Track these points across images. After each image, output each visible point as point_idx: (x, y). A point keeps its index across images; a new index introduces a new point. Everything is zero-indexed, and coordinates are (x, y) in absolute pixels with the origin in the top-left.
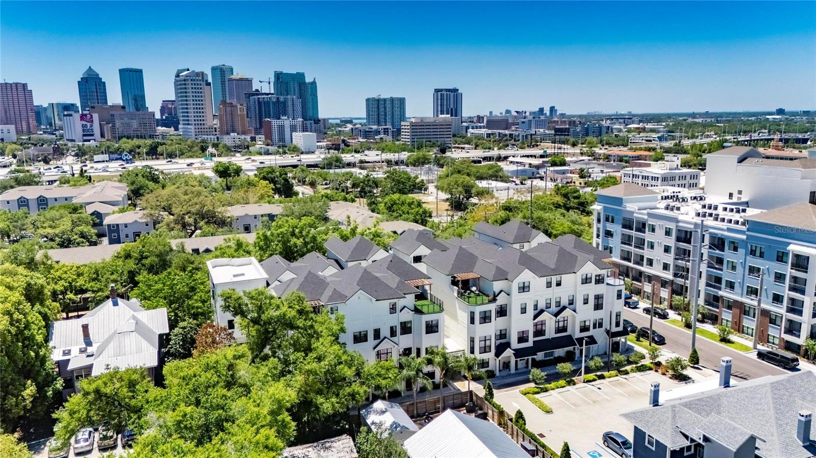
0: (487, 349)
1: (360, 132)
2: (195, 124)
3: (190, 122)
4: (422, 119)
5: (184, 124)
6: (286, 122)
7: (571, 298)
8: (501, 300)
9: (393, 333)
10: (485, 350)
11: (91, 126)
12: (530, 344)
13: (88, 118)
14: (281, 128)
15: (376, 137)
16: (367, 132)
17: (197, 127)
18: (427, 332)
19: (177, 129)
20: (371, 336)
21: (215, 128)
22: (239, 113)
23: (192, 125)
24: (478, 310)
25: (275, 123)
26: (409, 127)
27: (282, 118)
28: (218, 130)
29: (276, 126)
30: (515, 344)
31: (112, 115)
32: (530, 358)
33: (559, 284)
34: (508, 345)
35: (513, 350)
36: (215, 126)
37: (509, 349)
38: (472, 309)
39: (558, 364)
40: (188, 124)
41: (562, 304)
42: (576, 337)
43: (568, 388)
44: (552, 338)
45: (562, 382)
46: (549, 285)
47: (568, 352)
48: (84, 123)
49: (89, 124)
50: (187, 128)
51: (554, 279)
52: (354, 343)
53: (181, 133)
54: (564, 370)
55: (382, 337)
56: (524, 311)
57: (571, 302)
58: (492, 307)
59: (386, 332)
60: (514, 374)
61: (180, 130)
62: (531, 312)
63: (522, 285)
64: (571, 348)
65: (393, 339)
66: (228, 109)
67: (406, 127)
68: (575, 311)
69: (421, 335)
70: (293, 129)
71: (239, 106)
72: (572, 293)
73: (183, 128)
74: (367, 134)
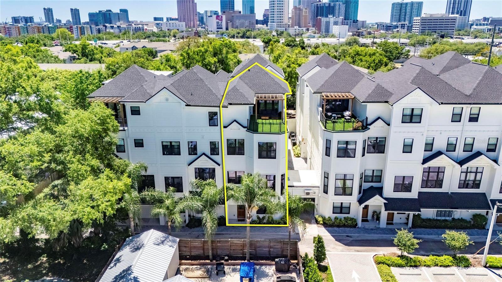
0: (348, 191)
1: (383, 27)
2: (277, 22)
3: (274, 21)
4: (431, 15)
5: (271, 22)
6: (331, 19)
7: (493, 141)
8: (375, 131)
9: (214, 149)
10: (345, 191)
11: (221, 23)
12: (413, 194)
13: (220, 18)
14: (328, 24)
15: (394, 30)
16: (388, 26)
17: (278, 24)
18: (260, 157)
19: (267, 26)
20: (184, 149)
21: (289, 25)
22: (304, 14)
23: (275, 22)
24: (337, 138)
25: (324, 20)
26: (419, 21)
27: (329, 16)
28: (290, 26)
29: (324, 22)
30: (389, 191)
31: (233, 16)
32: (411, 213)
33: (474, 119)
34: (379, 191)
35: (385, 199)
36: (289, 23)
37: (377, 197)
38: (328, 135)
39: (447, 232)
40: (273, 22)
41: (475, 148)
42: (492, 198)
43: (454, 269)
44: (452, 193)
45: (446, 259)
46: (456, 118)
47: (475, 216)
48: (218, 21)
49: (220, 22)
50: (272, 25)
51: (467, 110)
52: (164, 154)
53: (269, 28)
54: (453, 243)
55: (199, 152)
56: (408, 148)
57: (493, 147)
58: (359, 138)
59: (204, 147)
60: (383, 229)
61: (269, 26)
62: (419, 152)
63: (408, 112)
64: (483, 212)
65: (213, 157)
66: (298, 12)
67: (417, 21)
68: (496, 161)
69: (252, 157)
70: (336, 23)
71: (304, 10)
72: (495, 135)
73: (271, 25)
74: (388, 28)
